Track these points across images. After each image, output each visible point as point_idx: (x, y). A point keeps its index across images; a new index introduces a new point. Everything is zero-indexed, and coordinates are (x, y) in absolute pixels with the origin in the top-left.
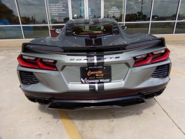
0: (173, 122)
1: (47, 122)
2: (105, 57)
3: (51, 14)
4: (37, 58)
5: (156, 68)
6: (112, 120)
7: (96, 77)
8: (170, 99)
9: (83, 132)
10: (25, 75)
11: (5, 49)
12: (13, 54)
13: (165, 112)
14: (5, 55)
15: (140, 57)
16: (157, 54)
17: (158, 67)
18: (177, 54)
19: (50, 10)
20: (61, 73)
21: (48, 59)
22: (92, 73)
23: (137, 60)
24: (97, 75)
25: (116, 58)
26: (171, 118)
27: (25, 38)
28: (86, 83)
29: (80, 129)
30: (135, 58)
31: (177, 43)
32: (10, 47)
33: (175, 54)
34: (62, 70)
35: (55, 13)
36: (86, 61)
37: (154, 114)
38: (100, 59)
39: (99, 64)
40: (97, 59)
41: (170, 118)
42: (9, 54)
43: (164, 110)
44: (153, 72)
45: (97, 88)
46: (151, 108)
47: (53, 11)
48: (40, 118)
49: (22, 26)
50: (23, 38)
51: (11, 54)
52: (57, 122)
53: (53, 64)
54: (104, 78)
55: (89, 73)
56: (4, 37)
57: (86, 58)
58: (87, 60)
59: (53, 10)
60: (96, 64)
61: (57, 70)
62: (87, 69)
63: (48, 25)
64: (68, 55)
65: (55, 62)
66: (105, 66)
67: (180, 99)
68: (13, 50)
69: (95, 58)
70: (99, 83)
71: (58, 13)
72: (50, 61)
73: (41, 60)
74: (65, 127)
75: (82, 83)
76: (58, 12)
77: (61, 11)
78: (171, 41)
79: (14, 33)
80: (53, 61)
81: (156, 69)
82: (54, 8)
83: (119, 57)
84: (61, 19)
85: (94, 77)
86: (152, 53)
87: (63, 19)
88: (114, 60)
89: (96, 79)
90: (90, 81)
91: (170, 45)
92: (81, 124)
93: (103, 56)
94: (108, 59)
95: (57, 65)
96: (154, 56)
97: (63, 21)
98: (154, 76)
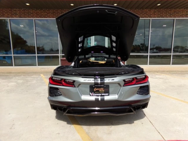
1: (63, 126)
2: (105, 79)
4: (62, 79)
5: (139, 87)
6: (111, 126)
7: (99, 92)
8: (157, 114)
9: (89, 133)
10: (53, 90)
11: (22, 75)
12: (29, 79)
13: (151, 123)
15: (128, 80)
16: (140, 79)
17: (141, 87)
18: (171, 82)
20: (77, 88)
21: (69, 80)
22: (97, 89)
23: (126, 82)
24: (100, 91)
25: (112, 80)
28: (93, 96)
29: (87, 131)
30: (124, 81)
32: (26, 73)
33: (169, 82)
34: (78, 87)
36: (93, 82)
37: (142, 124)
38: (102, 80)
39: (101, 84)
40: (101, 81)
44: (137, 90)
45: (100, 99)
46: (141, 120)
48: (57, 124)
49: (37, 56)
50: (36, 66)
52: (70, 127)
53: (72, 83)
54: (105, 93)
55: (95, 89)
56: (20, 64)
57: (93, 79)
58: (94, 80)
60: (99, 84)
61: (75, 87)
62: (94, 87)
63: (59, 55)
64: (82, 77)
65: (74, 81)
66: (105, 85)
68: (28, 75)
69: (99, 79)
70: (101, 96)
72: (70, 81)
73: (65, 80)
74: (76, 130)
75: (91, 96)
78: (167, 71)
79: (29, 61)
80: (72, 81)
81: (139, 89)
83: (114, 80)
85: (98, 92)
86: (136, 78)
88: (111, 81)
89: (99, 93)
90: (96, 95)
93: (104, 79)
94: (107, 80)
95: (75, 83)
96: (138, 80)
98: (139, 93)
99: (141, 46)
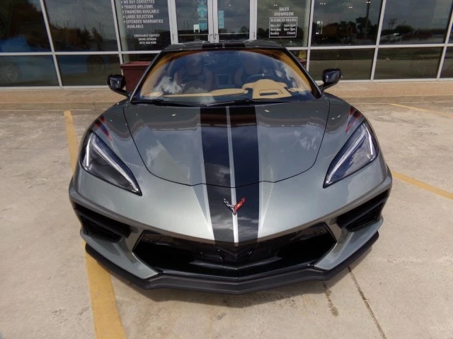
0: (377, 329)
1: (56, 312)
3: (126, 25)
8: (385, 260)
11: (12, 112)
12: (27, 126)
13: (364, 299)
14: (8, 126)
18: (436, 134)
19: (124, 14)
26: (376, 317)
27: (63, 85)
31: (441, 104)
33: (432, 133)
35: (135, 24)
41: (374, 317)
42: (18, 124)
43: (361, 293)
47: (129, 19)
49: (57, 56)
50: (58, 85)
51: (22, 124)
52: (81, 314)
56: (15, 80)
59: (130, 17)
63: (120, 53)
67: (412, 262)
68: (29, 114)
71: (143, 23)
74: (96, 329)
76: (142, 19)
77: (150, 19)
78: (426, 99)
79: (37, 72)
82: (133, 9)
84: (151, 39)
87: (155, 39)
91: (423, 108)
92: (139, 323)
97: (155, 43)
99: (357, 25)
